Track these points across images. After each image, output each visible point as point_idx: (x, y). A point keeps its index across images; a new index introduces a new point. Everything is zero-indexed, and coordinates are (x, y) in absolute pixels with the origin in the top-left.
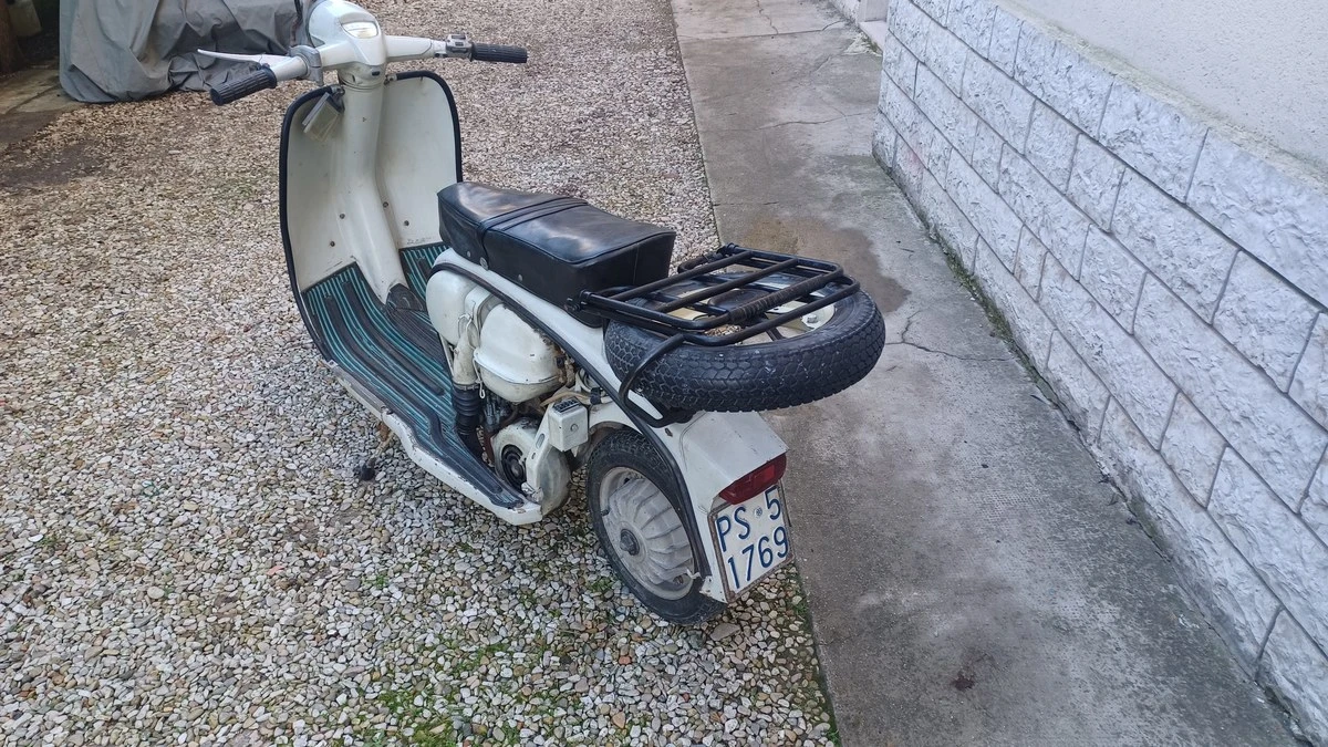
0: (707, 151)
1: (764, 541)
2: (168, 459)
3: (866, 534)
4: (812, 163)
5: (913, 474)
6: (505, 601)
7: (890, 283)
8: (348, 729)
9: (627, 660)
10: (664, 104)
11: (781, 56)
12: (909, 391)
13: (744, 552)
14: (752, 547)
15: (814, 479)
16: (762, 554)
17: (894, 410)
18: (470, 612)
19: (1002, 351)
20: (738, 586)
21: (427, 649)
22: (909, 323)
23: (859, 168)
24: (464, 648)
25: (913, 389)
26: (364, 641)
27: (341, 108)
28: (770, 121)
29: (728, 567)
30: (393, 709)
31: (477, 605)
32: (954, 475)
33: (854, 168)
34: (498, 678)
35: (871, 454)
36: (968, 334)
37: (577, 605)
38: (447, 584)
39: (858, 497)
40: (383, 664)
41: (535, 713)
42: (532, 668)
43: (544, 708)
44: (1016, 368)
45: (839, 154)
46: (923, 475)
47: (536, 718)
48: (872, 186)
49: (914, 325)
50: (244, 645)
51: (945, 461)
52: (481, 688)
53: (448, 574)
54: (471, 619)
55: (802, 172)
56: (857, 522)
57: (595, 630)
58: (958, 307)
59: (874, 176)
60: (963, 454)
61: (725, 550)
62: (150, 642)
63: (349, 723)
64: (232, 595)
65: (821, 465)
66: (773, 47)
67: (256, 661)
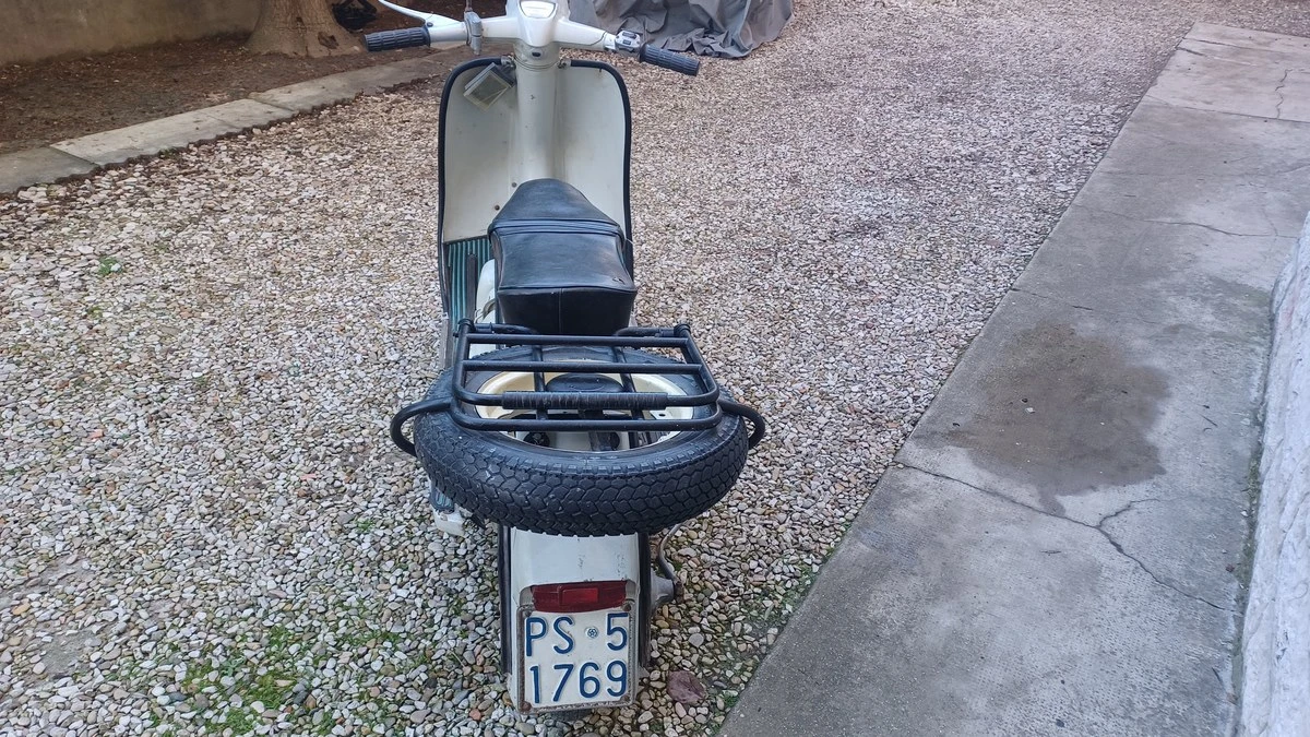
0: (1060, 228)
1: (590, 668)
2: (328, 350)
3: (836, 726)
4: (1179, 278)
5: (959, 687)
6: (437, 598)
7: (1150, 452)
8: (227, 642)
9: (477, 715)
10: (1060, 165)
11: (1255, 145)
12: (1049, 588)
13: (557, 667)
14: (570, 668)
15: (836, 633)
16: (583, 681)
17: (1007, 600)
18: (403, 593)
19: (1225, 596)
20: (537, 701)
21: (342, 606)
22: (1129, 507)
23: (1237, 302)
24: (368, 622)
25: (1057, 588)
26: (308, 572)
27: (513, 82)
28: (1170, 215)
29: (529, 676)
30: (271, 643)
31: (413, 589)
32: (1010, 714)
33: (1231, 300)
34: (366, 666)
35: (929, 638)
36: (1197, 553)
37: (489, 637)
38: (410, 557)
39: (868, 678)
40: (302, 600)
41: (361, 717)
42: (399, 673)
43: (372, 717)
44: (1225, 625)
45: (1225, 278)
46: (970, 693)
47: (358, 722)
48: (1235, 326)
49: (1132, 513)
50: (231, 527)
51: (1016, 690)
52: (345, 668)
53: (418, 548)
54: (398, 599)
55: (1156, 284)
56: (838, 706)
57: (480, 669)
58: (1214, 516)
59: (1248, 318)
60: (1046, 695)
61: (530, 654)
62: (182, 492)
63: (233, 637)
64: (265, 482)
65: (860, 622)
66: (1255, 132)
67: (226, 546)
